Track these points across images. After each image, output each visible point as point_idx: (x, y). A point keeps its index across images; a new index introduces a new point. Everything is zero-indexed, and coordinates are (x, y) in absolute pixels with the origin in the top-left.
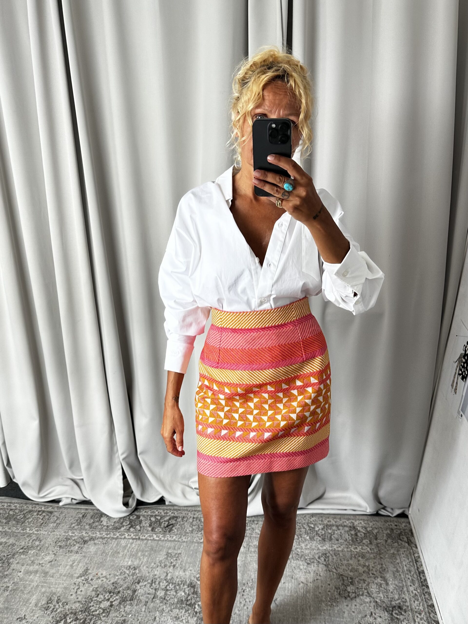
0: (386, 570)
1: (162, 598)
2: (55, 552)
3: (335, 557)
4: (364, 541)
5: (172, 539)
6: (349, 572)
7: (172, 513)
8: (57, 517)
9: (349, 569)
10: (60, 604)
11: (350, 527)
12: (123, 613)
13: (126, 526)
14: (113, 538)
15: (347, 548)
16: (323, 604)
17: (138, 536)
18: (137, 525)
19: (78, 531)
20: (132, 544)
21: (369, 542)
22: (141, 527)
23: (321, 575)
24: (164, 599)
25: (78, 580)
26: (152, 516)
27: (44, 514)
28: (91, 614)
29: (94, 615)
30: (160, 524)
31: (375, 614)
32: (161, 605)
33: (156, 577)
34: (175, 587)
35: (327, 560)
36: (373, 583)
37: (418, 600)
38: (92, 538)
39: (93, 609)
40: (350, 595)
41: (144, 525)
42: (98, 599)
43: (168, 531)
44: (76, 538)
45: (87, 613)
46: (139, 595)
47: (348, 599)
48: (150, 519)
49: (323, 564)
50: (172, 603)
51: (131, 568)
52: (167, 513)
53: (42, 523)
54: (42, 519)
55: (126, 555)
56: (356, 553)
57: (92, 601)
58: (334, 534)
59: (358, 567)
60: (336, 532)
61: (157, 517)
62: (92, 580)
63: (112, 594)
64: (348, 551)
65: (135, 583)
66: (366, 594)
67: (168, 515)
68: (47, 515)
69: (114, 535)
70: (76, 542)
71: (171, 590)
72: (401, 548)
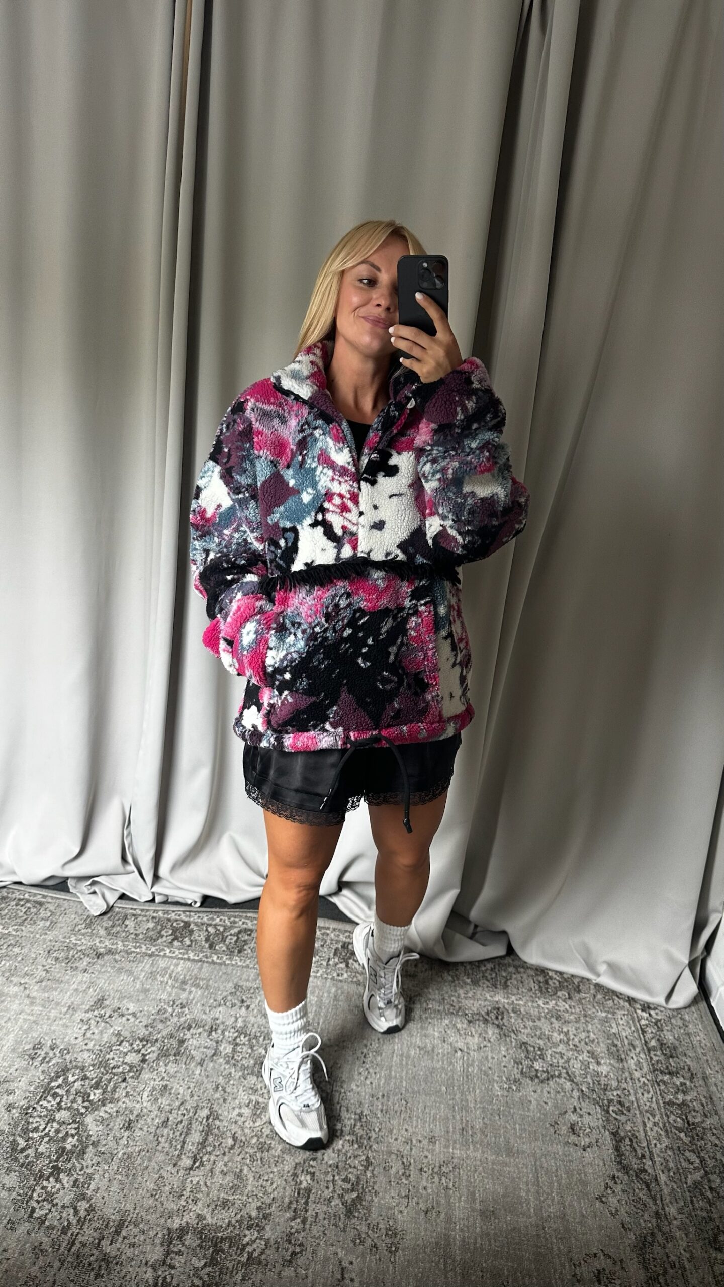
0: (596, 1040)
1: (229, 1057)
2: (47, 967)
5: (244, 965)
7: (243, 923)
10: (57, 1051)
12: (163, 1075)
13: (167, 936)
14: (146, 954)
17: (187, 953)
18: (185, 937)
19: (87, 938)
20: (177, 965)
22: (191, 941)
24: (233, 1058)
25: (87, 1015)
26: (210, 925)
27: (28, 905)
28: (110, 1071)
29: (115, 1074)
30: (223, 940)
31: (581, 1109)
32: (227, 1066)
33: (218, 1022)
34: (250, 1040)
36: (576, 1059)
37: (648, 1092)
38: (110, 951)
39: (112, 1063)
40: (539, 1075)
41: (197, 938)
42: (121, 1049)
43: (236, 951)
44: (83, 948)
45: (102, 1070)
46: (189, 1048)
47: (537, 1081)
48: (207, 930)
49: (493, 1023)
50: (246, 1065)
51: (177, 1004)
52: (235, 922)
53: (25, 920)
54: (25, 913)
55: (167, 982)
56: (546, 1011)
57: (111, 1051)
58: (511, 979)
59: (551, 1033)
60: (514, 976)
61: (219, 928)
62: (110, 1016)
63: (145, 1043)
65: (183, 1028)
66: (565, 1076)
67: (237, 925)
68: (34, 907)
69: (147, 948)
70: (84, 954)
71: (244, 1044)
72: (618, 1009)
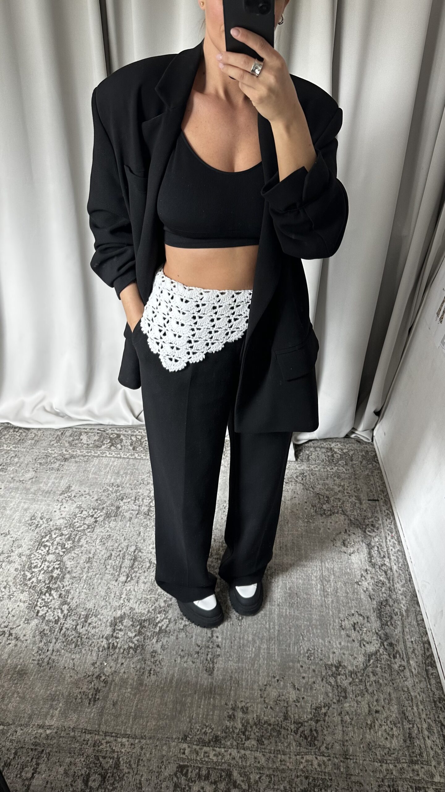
0: (361, 489)
2: (35, 469)
3: (312, 477)
4: (340, 462)
6: (325, 490)
8: (35, 434)
9: (325, 488)
10: (45, 520)
11: (327, 448)
12: (108, 529)
13: (107, 444)
14: (95, 456)
15: (324, 468)
16: (300, 521)
17: (119, 454)
18: (118, 444)
19: (58, 449)
20: (113, 462)
21: (345, 464)
22: (122, 446)
23: (299, 493)
24: (148, 514)
25: (61, 497)
26: (132, 435)
27: (20, 431)
28: (76, 530)
29: (78, 531)
32: (145, 520)
33: (139, 494)
35: (304, 479)
36: (348, 501)
38: (72, 456)
39: (77, 525)
40: (326, 512)
41: (125, 444)
42: (82, 516)
44: (56, 455)
45: (71, 529)
46: (123, 511)
47: (324, 516)
48: (131, 439)
49: (300, 483)
51: (114, 485)
54: (19, 436)
55: (108, 472)
56: (332, 473)
57: (76, 517)
58: (311, 455)
59: (333, 487)
61: (138, 437)
62: (75, 497)
63: (96, 511)
64: (324, 471)
65: (119, 499)
66: (341, 512)
68: (24, 432)
69: (95, 453)
70: (56, 459)
